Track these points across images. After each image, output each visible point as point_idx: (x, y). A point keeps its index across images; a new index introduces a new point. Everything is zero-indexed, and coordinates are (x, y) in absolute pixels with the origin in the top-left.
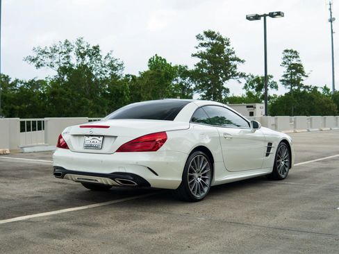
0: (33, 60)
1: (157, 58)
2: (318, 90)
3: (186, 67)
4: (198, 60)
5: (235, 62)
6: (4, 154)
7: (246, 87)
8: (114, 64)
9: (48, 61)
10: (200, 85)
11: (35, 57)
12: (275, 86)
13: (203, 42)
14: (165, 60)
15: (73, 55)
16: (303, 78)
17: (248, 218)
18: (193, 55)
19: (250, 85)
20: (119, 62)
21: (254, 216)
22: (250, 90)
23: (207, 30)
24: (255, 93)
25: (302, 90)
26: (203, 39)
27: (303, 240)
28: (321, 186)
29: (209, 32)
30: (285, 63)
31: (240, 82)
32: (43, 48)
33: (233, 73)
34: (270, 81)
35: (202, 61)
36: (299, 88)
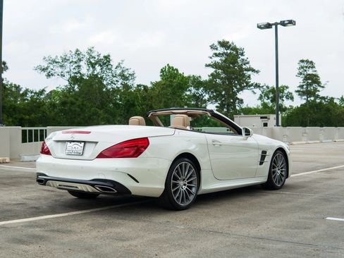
0: (44, 70)
1: (169, 67)
2: (335, 101)
3: (200, 77)
4: (212, 70)
5: (250, 73)
6: (3, 163)
7: (261, 98)
8: (126, 73)
9: (59, 70)
10: (214, 96)
11: (46, 66)
12: (290, 97)
13: (217, 52)
14: (177, 70)
15: (84, 65)
16: (319, 88)
17: (229, 227)
18: (207, 66)
19: (265, 95)
20: (131, 72)
21: (236, 225)
22: (266, 101)
23: (221, 41)
24: (270, 104)
25: (318, 101)
26: (217, 49)
27: (279, 250)
28: (316, 196)
29: (224, 42)
30: (301, 74)
31: (255, 93)
32: (54, 57)
33: (247, 83)
34: (286, 92)
35: (216, 71)
36: (315, 99)
